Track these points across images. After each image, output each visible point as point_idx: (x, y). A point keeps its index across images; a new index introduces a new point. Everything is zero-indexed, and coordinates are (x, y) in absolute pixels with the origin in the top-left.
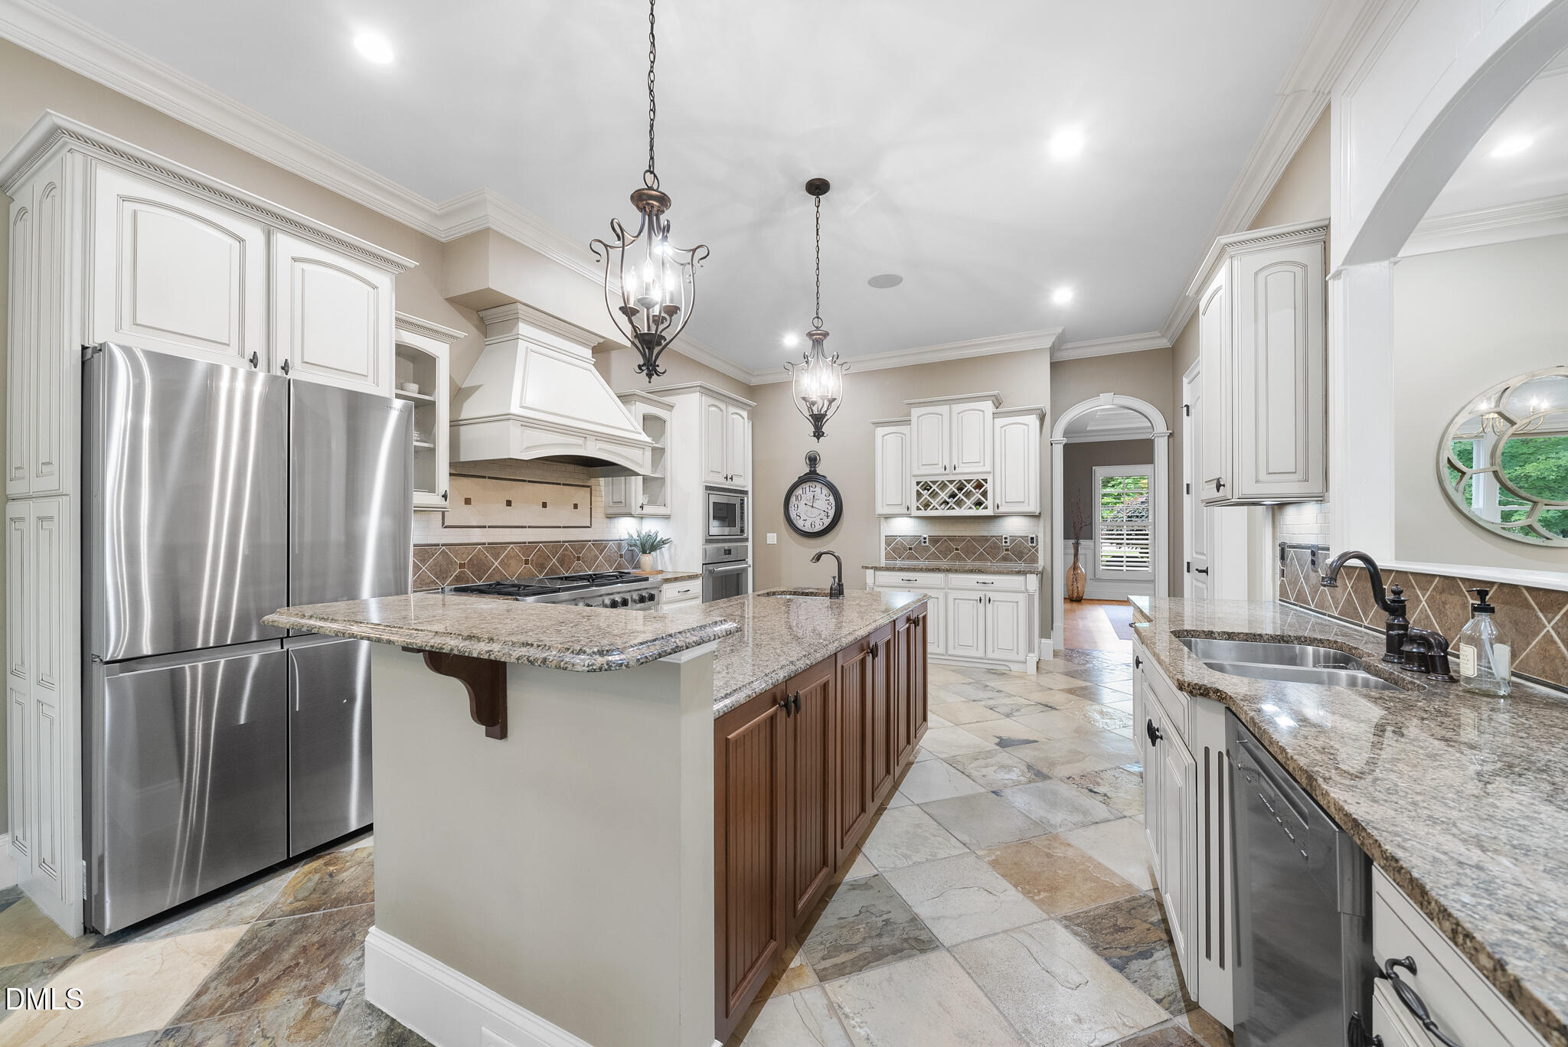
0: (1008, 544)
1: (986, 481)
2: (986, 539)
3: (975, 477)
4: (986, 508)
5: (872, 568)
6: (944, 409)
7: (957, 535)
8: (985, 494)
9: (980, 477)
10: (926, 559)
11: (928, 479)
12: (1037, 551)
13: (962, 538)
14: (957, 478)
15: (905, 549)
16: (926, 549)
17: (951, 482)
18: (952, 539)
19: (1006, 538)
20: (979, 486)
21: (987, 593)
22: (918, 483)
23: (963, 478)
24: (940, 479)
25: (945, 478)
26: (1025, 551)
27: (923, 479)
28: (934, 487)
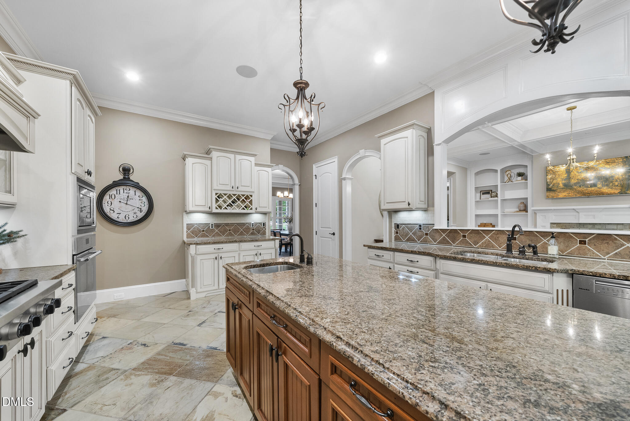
0: (254, 227)
1: (251, 196)
2: (244, 224)
3: (246, 194)
4: (251, 209)
5: (194, 244)
6: (232, 156)
7: (230, 223)
8: (251, 202)
9: (249, 194)
10: (213, 236)
11: (222, 192)
12: (265, 229)
13: (232, 224)
14: (238, 193)
15: (200, 231)
16: (213, 231)
17: (234, 195)
18: (227, 225)
19: (253, 224)
20: (248, 197)
21: (259, 251)
22: (216, 194)
23: (240, 193)
24: (229, 193)
25: (231, 193)
26: (261, 230)
27: (219, 192)
28: (225, 197)
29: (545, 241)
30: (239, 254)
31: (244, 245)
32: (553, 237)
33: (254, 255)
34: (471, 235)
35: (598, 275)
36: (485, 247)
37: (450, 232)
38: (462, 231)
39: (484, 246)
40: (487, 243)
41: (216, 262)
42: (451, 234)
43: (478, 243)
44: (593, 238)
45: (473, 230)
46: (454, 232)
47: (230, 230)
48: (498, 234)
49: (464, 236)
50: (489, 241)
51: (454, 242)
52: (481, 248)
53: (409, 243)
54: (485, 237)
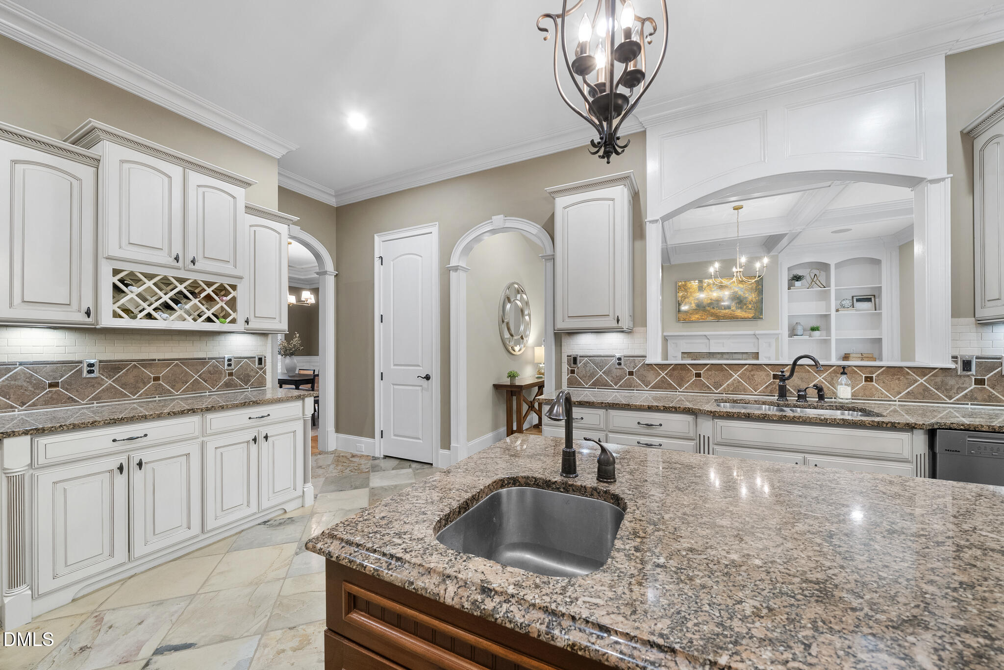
0: (233, 367)
1: (234, 287)
2: (203, 361)
3: (219, 281)
4: (233, 321)
5: (26, 433)
6: (175, 171)
7: (157, 358)
8: (232, 303)
9: (226, 281)
10: (94, 399)
11: (137, 269)
12: (265, 372)
13: (166, 362)
14: (192, 277)
15: (39, 386)
16: (93, 383)
17: (181, 281)
18: (148, 363)
19: (229, 360)
20: (221, 290)
21: (261, 429)
22: (116, 272)
23: (200, 278)
24: (162, 272)
25: (170, 274)
26: (252, 373)
27: (128, 268)
28: (150, 284)
29: (821, 378)
30: (203, 446)
31: (217, 420)
32: (843, 373)
33: (248, 442)
34: (710, 373)
35: (972, 429)
36: (732, 391)
37: (673, 369)
38: (694, 366)
39: (731, 389)
40: (735, 385)
41: (121, 480)
42: (676, 373)
43: (721, 386)
44: (882, 373)
45: (712, 364)
46: (681, 369)
47: (156, 379)
48: (752, 370)
49: (698, 375)
50: (739, 382)
51: (680, 386)
52: (726, 394)
53: (596, 390)
54: (732, 376)
